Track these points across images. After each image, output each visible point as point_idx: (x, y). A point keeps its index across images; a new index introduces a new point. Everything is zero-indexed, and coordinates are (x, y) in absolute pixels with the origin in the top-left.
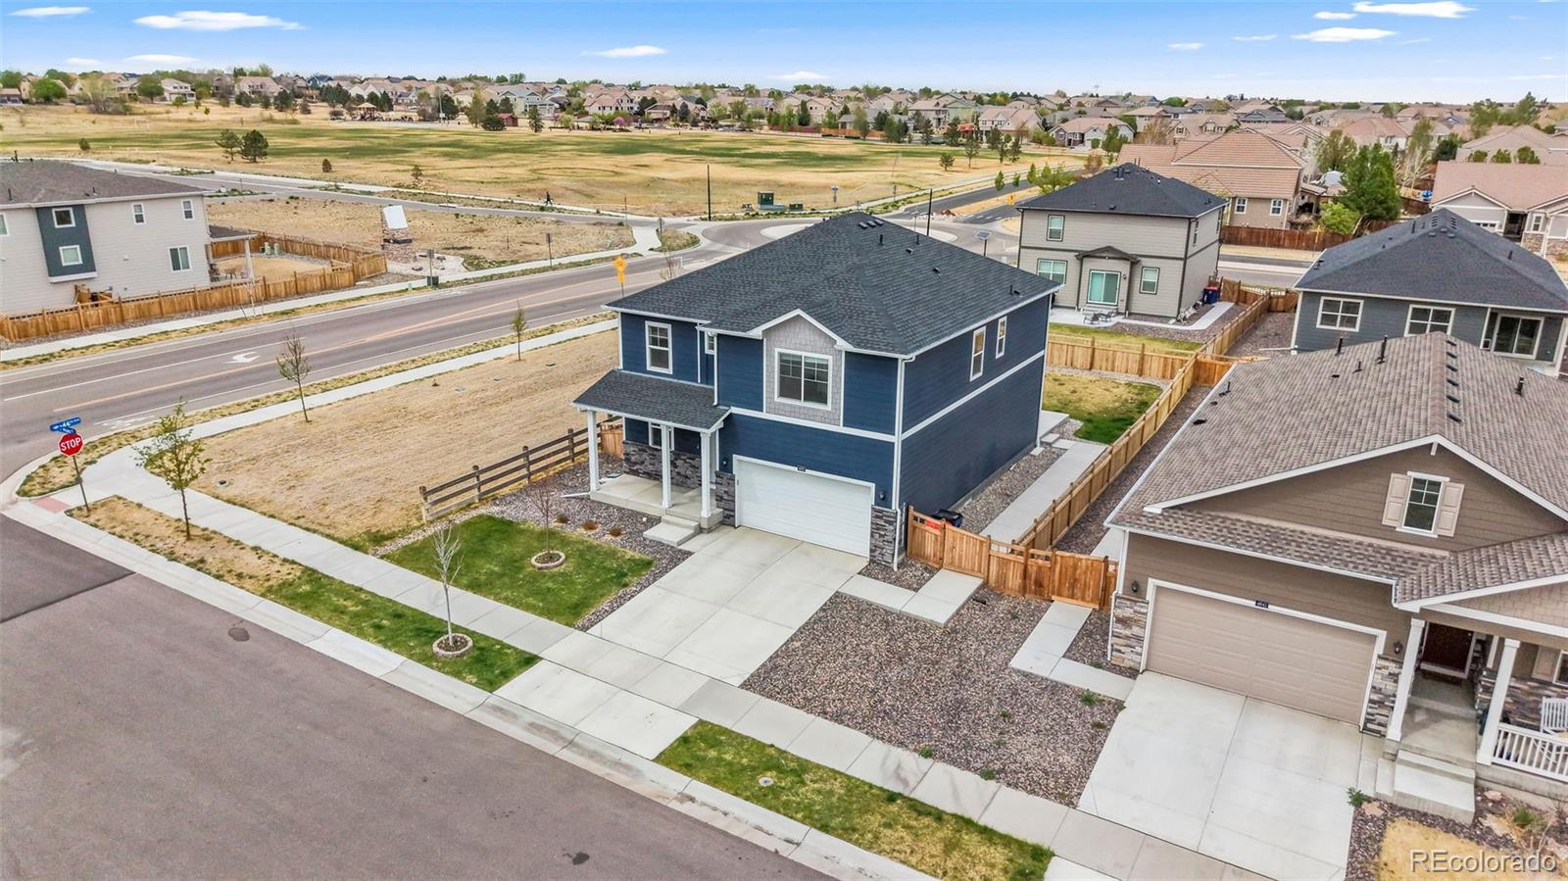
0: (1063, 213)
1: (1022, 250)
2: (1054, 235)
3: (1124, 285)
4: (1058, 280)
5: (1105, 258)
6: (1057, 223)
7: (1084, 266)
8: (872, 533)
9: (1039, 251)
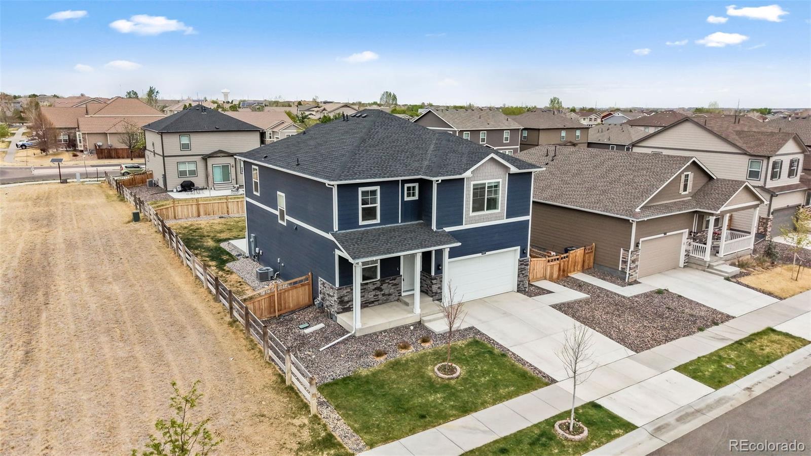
0: (188, 133)
1: (165, 158)
2: (186, 147)
3: (233, 170)
4: (193, 173)
5: (220, 157)
6: (185, 140)
7: (208, 163)
8: (518, 275)
9: (177, 158)
